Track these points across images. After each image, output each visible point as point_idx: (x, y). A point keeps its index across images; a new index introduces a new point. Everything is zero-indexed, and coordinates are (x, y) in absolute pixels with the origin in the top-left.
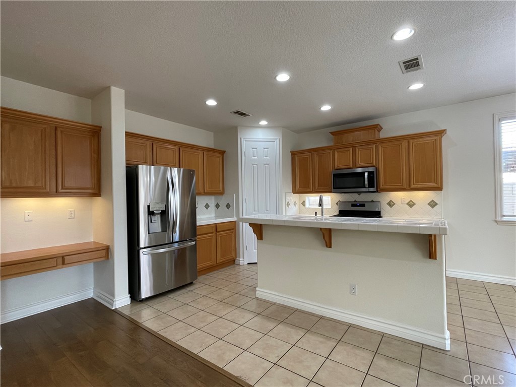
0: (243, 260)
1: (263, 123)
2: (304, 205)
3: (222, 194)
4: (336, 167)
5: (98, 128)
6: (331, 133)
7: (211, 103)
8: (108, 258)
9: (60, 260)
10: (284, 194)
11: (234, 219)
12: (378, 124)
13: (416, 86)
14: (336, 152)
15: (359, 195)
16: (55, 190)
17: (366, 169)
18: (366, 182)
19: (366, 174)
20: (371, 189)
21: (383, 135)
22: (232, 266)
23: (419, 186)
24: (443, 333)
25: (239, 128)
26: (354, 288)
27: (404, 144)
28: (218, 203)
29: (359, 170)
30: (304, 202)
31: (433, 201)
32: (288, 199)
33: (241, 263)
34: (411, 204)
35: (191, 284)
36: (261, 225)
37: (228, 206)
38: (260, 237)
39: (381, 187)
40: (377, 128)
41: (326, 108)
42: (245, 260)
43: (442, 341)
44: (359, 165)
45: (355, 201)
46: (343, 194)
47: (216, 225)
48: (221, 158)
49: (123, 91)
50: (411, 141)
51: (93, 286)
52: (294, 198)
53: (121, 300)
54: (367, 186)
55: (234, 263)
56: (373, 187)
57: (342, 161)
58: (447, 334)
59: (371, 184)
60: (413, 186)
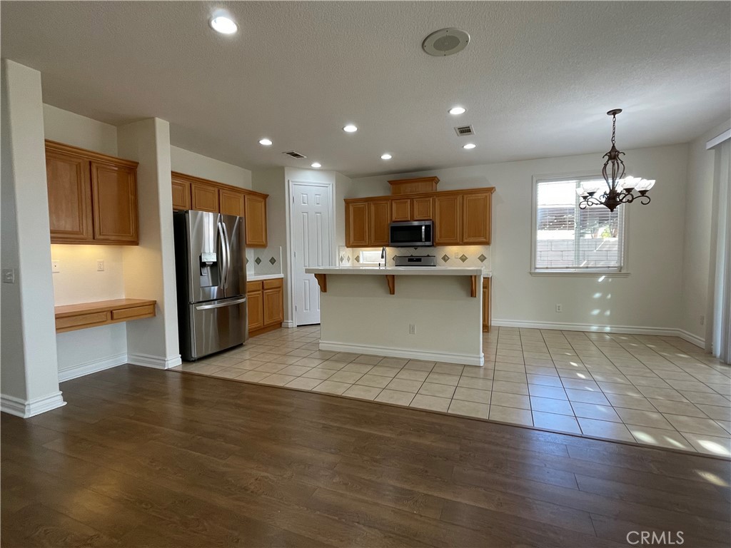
0: (292, 323)
1: (316, 165)
2: (358, 261)
3: (264, 246)
4: (394, 219)
5: (135, 165)
6: (389, 182)
7: (266, 142)
8: (155, 315)
9: (109, 314)
10: (337, 247)
11: (281, 276)
12: (436, 177)
13: (470, 146)
14: (394, 205)
15: (416, 249)
16: (92, 237)
17: (423, 223)
18: (423, 236)
19: (423, 228)
20: (428, 243)
21: (441, 187)
22: (279, 329)
23: (472, 240)
24: (479, 354)
25: (286, 169)
26: (413, 328)
27: (459, 198)
28: (258, 258)
29: (416, 223)
30: (358, 257)
31: (482, 255)
32: (342, 253)
33: (290, 325)
34: (463, 259)
35: (241, 345)
36: (325, 275)
37: (273, 261)
38: (324, 288)
39: (437, 241)
40: (434, 180)
41: (386, 157)
42: (294, 321)
43: (477, 359)
44: (416, 218)
45: (412, 256)
46: (399, 248)
47: (263, 282)
48: (263, 203)
49: (168, 123)
50: (465, 196)
51: (126, 351)
52: (347, 252)
53: (173, 360)
54: (423, 240)
55: (281, 326)
56: (430, 241)
57: (399, 213)
58: (482, 355)
59: (428, 239)
60: (465, 241)
